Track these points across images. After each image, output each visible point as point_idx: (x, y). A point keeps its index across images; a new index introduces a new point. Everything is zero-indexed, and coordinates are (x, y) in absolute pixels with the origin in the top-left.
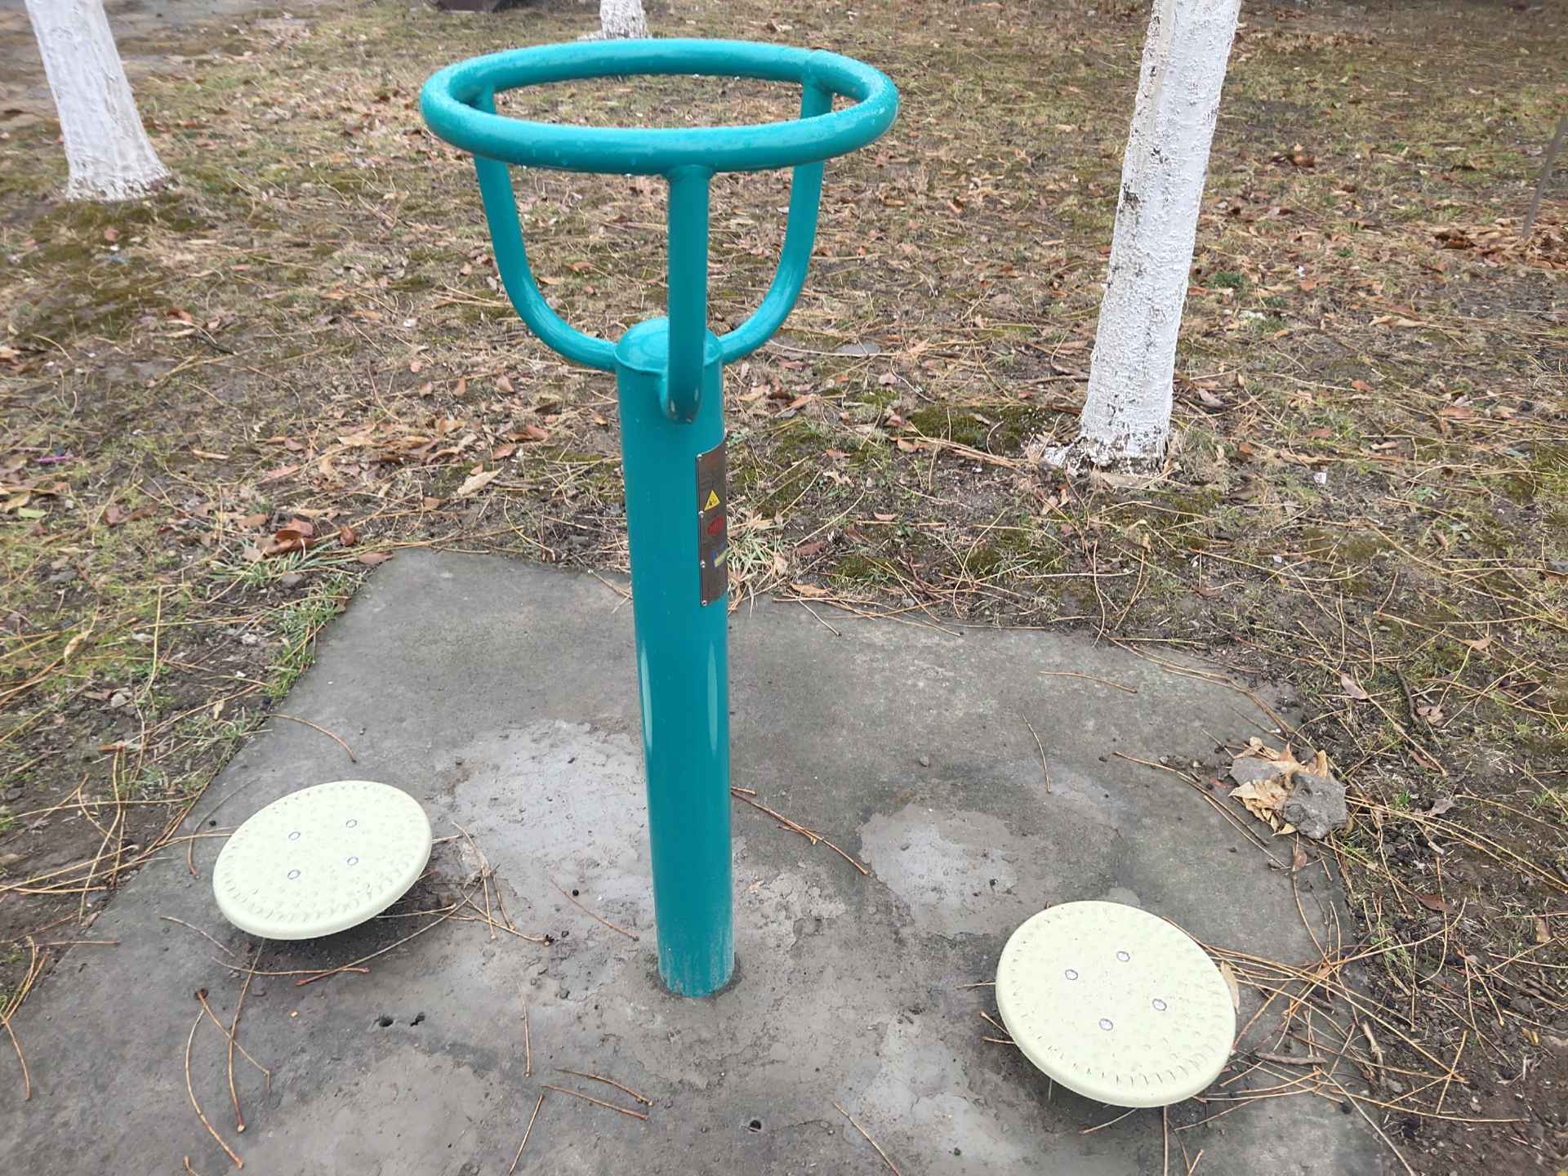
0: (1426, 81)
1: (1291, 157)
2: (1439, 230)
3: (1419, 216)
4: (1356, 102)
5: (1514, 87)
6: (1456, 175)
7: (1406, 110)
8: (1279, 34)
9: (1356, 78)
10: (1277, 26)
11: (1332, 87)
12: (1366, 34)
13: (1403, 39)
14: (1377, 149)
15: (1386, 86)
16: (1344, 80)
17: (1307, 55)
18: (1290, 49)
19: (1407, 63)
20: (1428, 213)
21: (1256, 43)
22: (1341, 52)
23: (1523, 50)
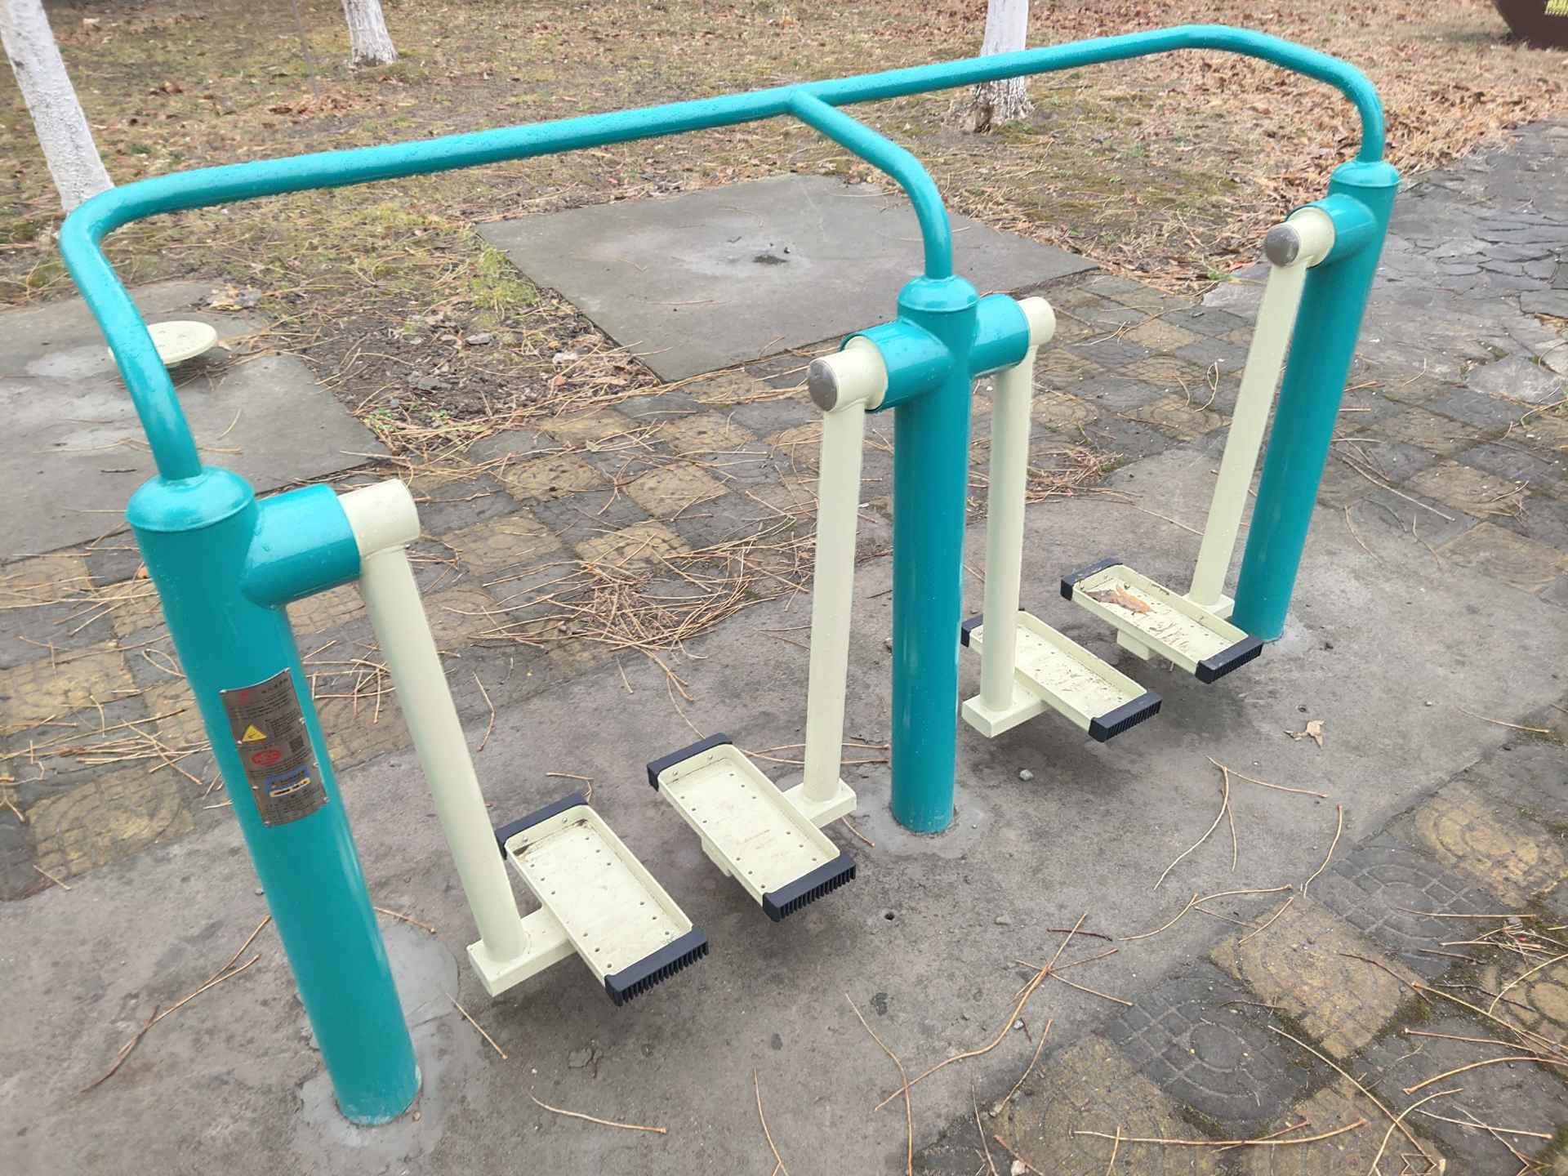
0: (249, 36)
1: (163, 89)
2: (271, 107)
3: (258, 103)
4: (202, 54)
5: (309, 31)
6: (277, 80)
7: (238, 54)
8: (129, 23)
9: (198, 41)
10: (127, 18)
11: (182, 48)
12: (197, 14)
13: (227, 13)
14: (222, 76)
15: (220, 43)
16: (190, 43)
17: (155, 32)
18: (141, 30)
19: (233, 27)
20: (262, 100)
21: (114, 30)
22: (182, 28)
23: (312, 10)
